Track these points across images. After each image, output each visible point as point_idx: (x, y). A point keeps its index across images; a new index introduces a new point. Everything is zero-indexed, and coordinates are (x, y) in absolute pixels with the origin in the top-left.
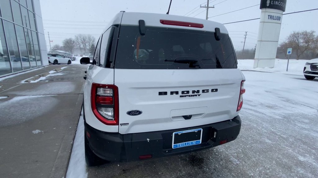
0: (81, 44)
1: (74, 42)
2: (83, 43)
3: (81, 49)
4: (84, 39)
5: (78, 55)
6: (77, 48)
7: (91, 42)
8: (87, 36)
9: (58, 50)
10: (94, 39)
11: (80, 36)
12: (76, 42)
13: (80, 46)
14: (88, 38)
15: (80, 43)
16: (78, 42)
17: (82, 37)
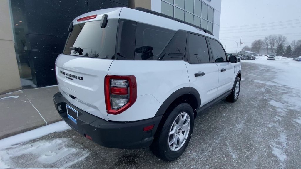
0: (270, 44)
1: (262, 43)
2: (271, 43)
3: (268, 49)
4: (273, 40)
5: (263, 55)
6: (264, 48)
7: (281, 42)
8: (277, 36)
9: (246, 50)
10: (285, 39)
11: (270, 36)
12: (264, 43)
13: (267, 47)
14: (278, 38)
15: (268, 43)
16: (266, 43)
17: (272, 38)
